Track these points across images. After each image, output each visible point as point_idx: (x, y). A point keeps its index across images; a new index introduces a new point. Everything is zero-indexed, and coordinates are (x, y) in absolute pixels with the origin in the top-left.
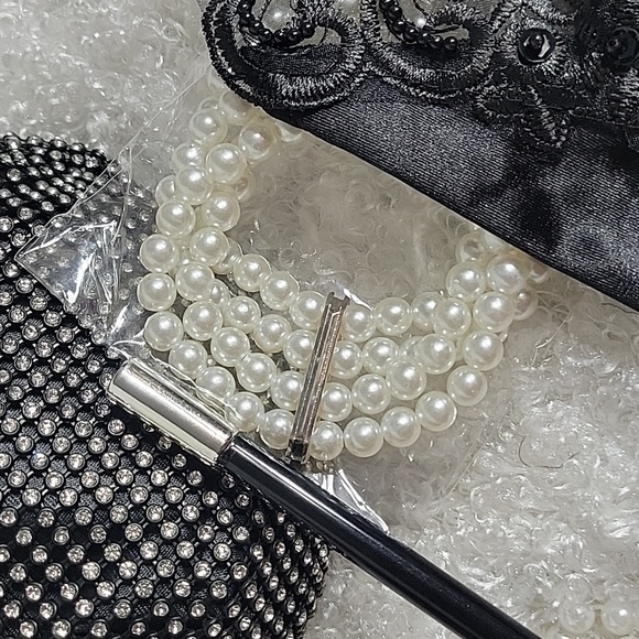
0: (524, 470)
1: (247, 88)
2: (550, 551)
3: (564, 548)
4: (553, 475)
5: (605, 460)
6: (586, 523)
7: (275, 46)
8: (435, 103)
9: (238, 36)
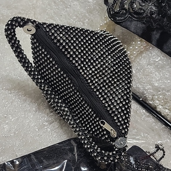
0: (143, 76)
1: (112, 19)
2: (146, 88)
3: (148, 88)
4: (148, 77)
5: (155, 75)
6: (152, 84)
7: (116, 14)
8: (138, 21)
9: (111, 12)
